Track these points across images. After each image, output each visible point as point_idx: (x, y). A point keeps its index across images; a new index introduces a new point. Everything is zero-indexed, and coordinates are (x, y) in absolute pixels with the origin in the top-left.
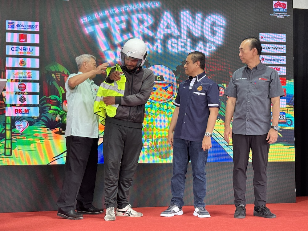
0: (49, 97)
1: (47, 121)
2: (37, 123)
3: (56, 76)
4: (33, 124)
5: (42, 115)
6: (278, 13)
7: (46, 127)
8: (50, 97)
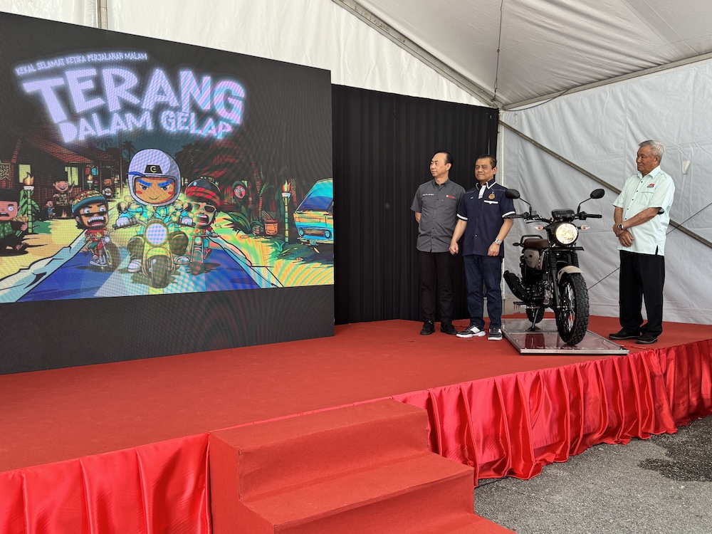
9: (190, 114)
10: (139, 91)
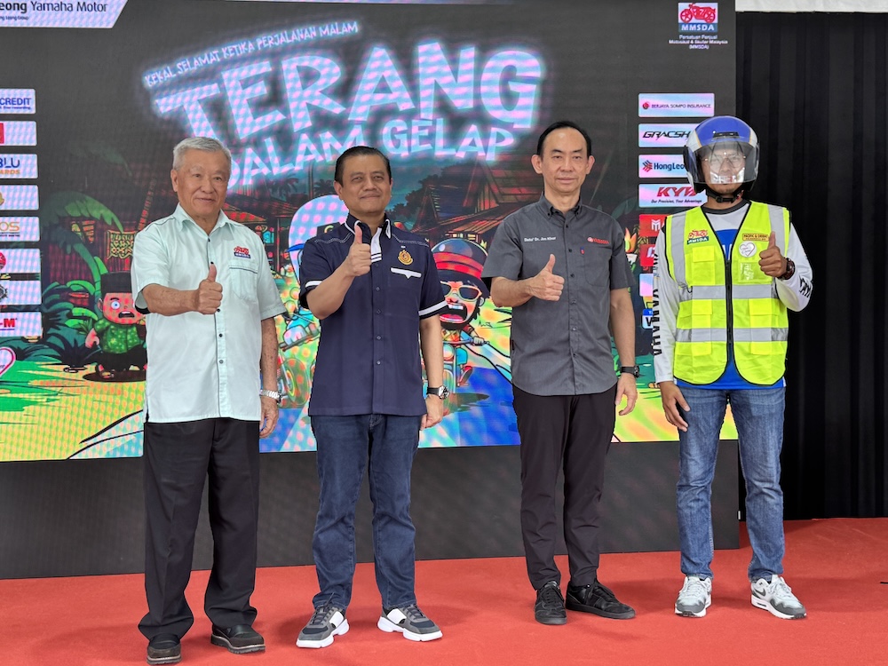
0: (65, 284)
1: (63, 347)
2: (38, 352)
3: (82, 231)
4: (26, 357)
5: (49, 332)
6: (691, 37)
7: (60, 362)
8: (69, 284)
9: (434, 122)
10: (344, 91)
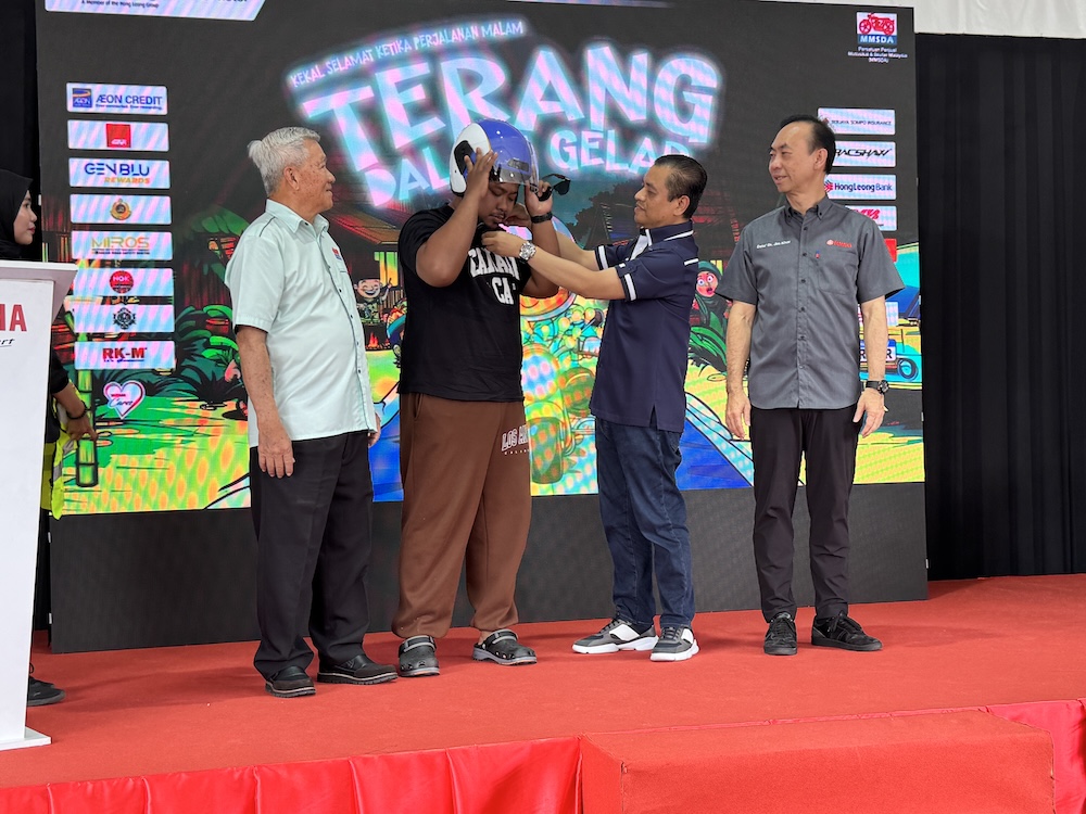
0: (202, 310)
1: (198, 380)
2: (171, 387)
3: (220, 249)
4: (158, 392)
5: (183, 364)
6: (870, 49)
7: (197, 398)
8: (205, 309)
